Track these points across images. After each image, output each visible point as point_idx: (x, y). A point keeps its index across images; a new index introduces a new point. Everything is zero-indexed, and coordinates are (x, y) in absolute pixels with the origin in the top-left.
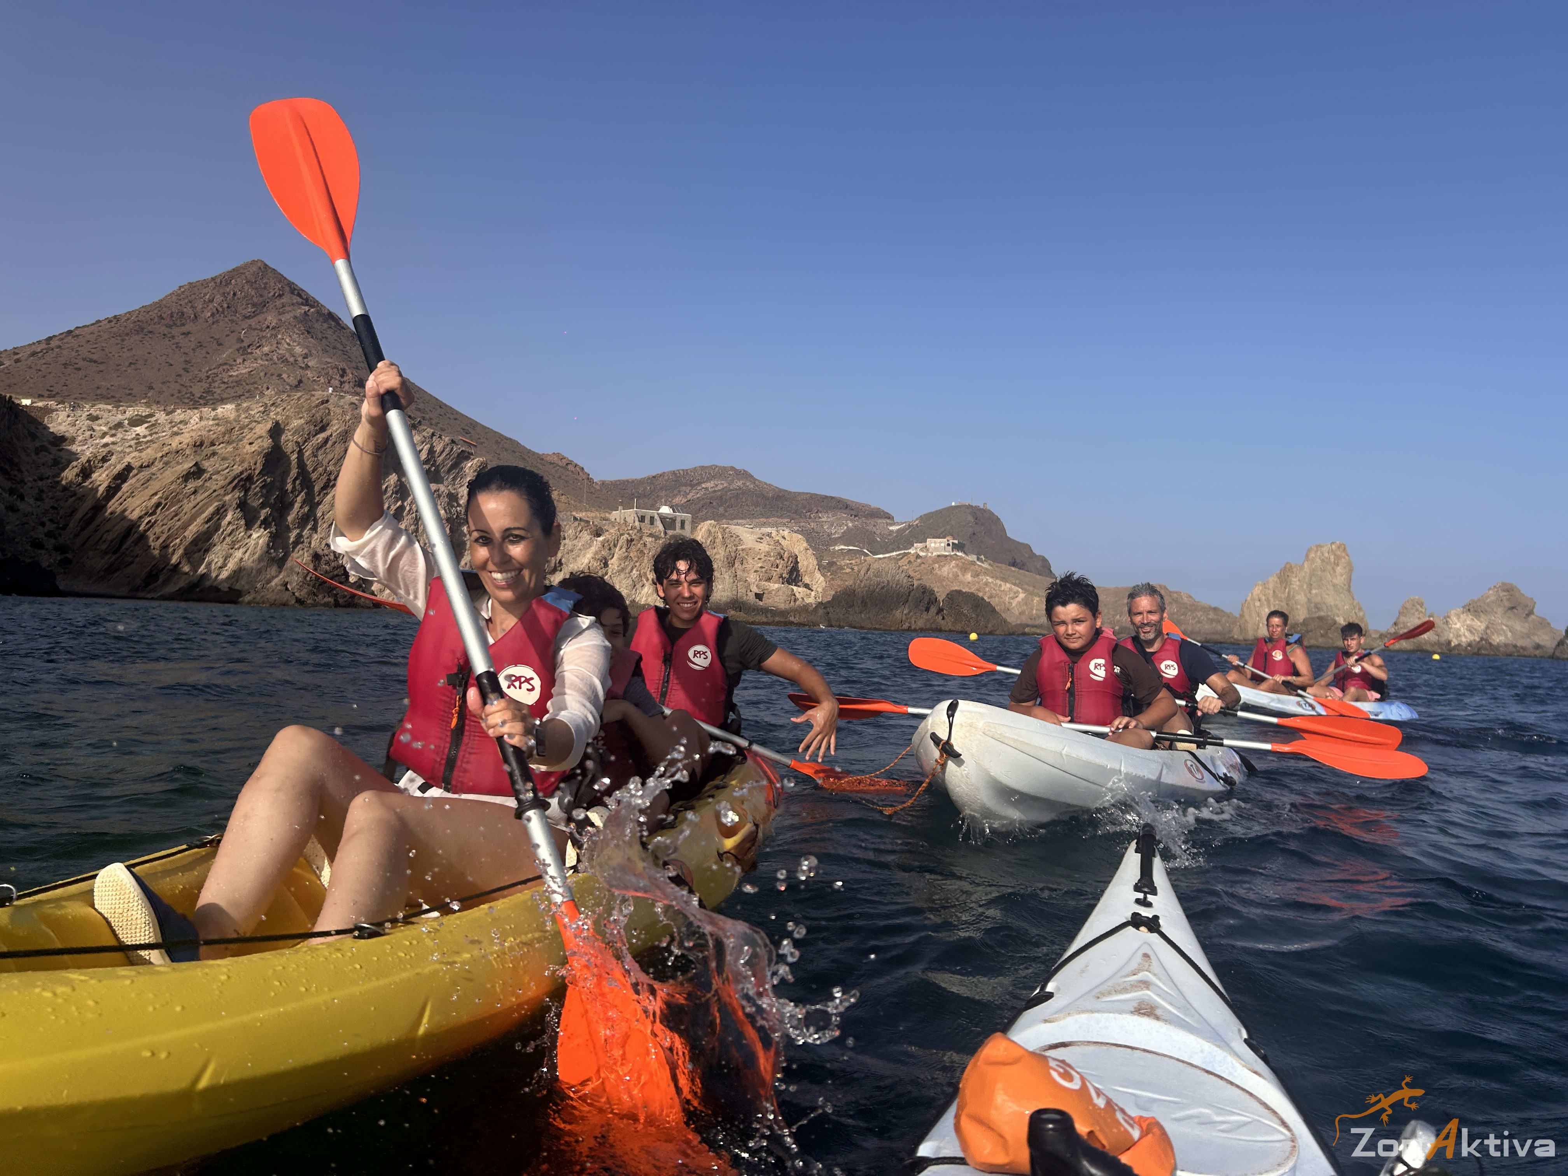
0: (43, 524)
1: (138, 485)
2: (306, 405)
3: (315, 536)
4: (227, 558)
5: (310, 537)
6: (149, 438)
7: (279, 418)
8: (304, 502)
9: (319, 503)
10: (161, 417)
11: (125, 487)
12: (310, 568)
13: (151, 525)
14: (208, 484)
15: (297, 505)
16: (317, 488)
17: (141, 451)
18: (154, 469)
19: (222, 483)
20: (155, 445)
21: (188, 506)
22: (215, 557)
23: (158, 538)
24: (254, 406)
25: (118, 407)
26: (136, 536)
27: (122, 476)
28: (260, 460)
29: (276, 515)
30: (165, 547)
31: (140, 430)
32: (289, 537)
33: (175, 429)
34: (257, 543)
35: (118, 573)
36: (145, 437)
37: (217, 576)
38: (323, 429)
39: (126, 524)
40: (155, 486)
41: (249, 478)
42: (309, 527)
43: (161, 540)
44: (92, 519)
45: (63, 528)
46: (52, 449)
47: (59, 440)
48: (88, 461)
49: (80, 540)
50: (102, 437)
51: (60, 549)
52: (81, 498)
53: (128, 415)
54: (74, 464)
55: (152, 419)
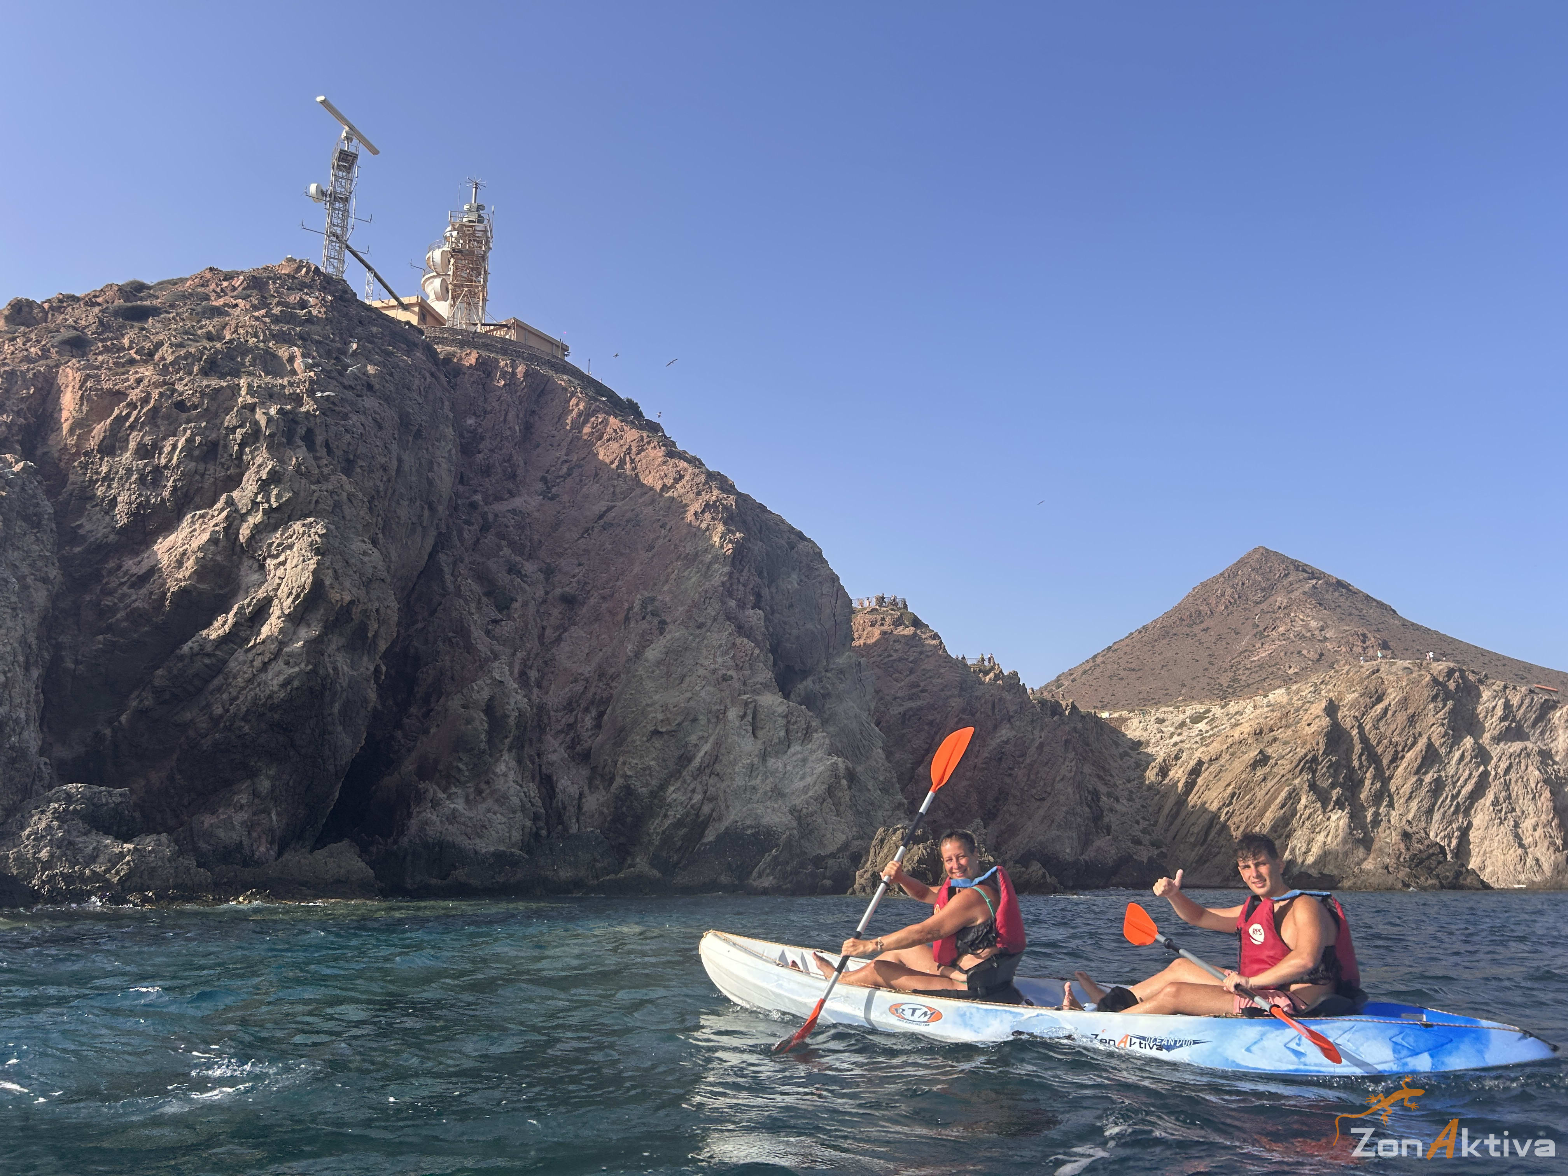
0: (1138, 823)
1: (1211, 778)
2: (1356, 677)
3: (1394, 813)
4: (1309, 842)
5: (1388, 814)
6: (1211, 732)
7: (1331, 695)
8: (1374, 778)
9: (1391, 778)
10: (1217, 711)
11: (1200, 781)
12: (1402, 847)
13: (1230, 815)
14: (1275, 770)
15: (1368, 782)
16: (1385, 762)
17: (1207, 746)
18: (1222, 761)
19: (1288, 767)
20: (1219, 739)
21: (1260, 794)
22: (1298, 842)
23: (1238, 827)
24: (1303, 687)
25: (1178, 707)
26: (1218, 826)
27: (1196, 772)
28: (1322, 740)
29: (1348, 794)
31: (1202, 726)
32: (1366, 817)
33: (1233, 720)
34: (1338, 826)
35: (1208, 864)
36: (1207, 732)
37: (1303, 862)
38: (1380, 699)
39: (1208, 817)
40: (1227, 777)
41: (1314, 759)
42: (1385, 803)
43: (1241, 829)
44: (1177, 814)
45: (1155, 825)
46: (1133, 754)
47: (1137, 745)
48: (1164, 761)
49: (1171, 834)
50: (1171, 737)
51: (1155, 844)
52: (1165, 796)
53: (1188, 713)
54: (1153, 764)
55: (1210, 714)
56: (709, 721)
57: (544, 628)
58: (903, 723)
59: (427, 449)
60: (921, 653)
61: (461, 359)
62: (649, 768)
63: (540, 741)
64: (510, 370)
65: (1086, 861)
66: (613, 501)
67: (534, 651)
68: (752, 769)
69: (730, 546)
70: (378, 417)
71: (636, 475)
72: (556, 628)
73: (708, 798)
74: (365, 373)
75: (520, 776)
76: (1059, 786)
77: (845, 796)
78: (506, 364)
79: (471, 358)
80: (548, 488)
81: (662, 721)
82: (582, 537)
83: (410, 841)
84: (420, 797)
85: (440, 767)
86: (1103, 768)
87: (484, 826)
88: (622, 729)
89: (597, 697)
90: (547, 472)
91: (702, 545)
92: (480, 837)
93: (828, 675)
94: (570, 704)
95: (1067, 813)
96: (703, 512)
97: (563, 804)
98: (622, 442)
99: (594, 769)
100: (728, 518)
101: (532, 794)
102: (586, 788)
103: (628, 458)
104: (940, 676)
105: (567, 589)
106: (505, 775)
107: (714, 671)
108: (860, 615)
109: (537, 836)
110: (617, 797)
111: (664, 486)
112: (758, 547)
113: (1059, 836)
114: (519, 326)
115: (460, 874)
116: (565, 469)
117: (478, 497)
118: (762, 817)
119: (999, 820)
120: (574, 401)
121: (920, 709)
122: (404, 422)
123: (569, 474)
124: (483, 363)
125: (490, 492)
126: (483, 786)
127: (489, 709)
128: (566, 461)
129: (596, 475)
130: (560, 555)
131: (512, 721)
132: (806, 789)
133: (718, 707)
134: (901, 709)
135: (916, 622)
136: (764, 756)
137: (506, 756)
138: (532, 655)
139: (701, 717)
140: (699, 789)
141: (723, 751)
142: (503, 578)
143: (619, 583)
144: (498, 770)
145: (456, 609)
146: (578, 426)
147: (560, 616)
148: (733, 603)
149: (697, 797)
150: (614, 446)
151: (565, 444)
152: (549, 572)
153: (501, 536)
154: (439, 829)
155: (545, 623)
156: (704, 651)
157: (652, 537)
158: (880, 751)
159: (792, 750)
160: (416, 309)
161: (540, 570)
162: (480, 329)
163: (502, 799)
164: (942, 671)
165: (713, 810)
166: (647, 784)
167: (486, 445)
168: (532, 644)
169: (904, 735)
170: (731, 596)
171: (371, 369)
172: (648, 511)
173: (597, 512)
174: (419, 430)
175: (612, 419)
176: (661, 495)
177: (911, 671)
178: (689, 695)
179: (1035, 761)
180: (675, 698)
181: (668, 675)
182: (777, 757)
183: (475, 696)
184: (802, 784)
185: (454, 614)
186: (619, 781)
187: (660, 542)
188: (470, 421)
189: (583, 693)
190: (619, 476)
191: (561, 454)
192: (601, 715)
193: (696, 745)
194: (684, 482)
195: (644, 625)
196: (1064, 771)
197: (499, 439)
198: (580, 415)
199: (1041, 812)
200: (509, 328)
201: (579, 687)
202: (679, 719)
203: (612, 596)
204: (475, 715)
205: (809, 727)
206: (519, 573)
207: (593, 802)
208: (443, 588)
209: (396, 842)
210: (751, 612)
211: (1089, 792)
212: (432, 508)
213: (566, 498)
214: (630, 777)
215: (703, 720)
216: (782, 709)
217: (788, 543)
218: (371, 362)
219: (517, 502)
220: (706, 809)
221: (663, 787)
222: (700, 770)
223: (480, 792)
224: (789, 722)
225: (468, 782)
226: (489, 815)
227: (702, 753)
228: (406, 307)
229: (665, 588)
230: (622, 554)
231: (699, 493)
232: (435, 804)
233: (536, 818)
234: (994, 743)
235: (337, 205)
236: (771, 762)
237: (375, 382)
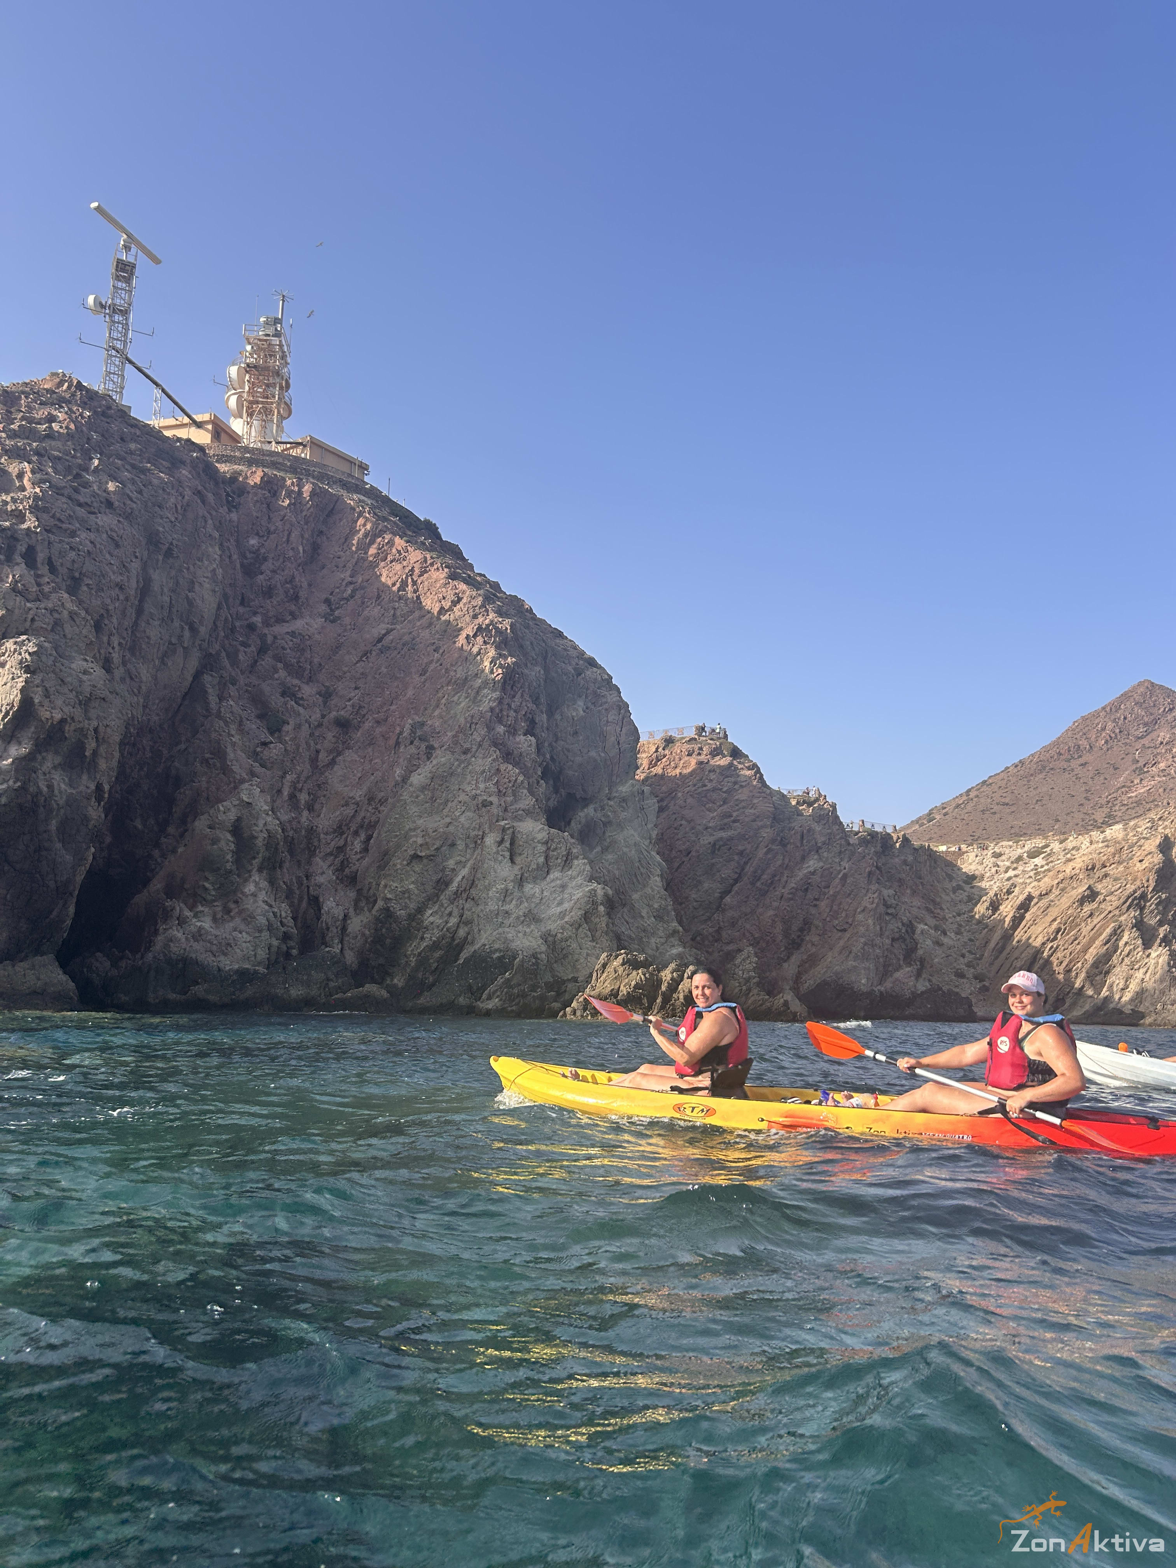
0: (963, 956)
1: (1039, 913)
4: (1127, 980)
6: (1046, 867)
7: (1167, 831)
10: (1056, 846)
11: (1028, 916)
13: (1055, 950)
14: (1103, 906)
17: (1039, 880)
18: (1052, 897)
19: (1116, 903)
20: (1051, 873)
21: (1085, 930)
22: (1116, 979)
23: (1061, 964)
24: (1141, 823)
25: (1017, 842)
26: (1041, 962)
27: (1025, 906)
28: (1152, 877)
30: (1068, 971)
31: (1039, 861)
33: (1069, 856)
34: (1158, 962)
36: (1042, 867)
37: (1120, 999)
39: (1031, 951)
41: (1144, 896)
43: (1064, 964)
44: (1003, 948)
45: (980, 959)
46: (967, 887)
47: (971, 879)
48: (996, 895)
49: (994, 968)
50: (1006, 872)
51: (979, 978)
52: (992, 930)
53: (1026, 848)
54: (984, 898)
55: (1048, 849)
56: (467, 846)
57: (318, 752)
58: (713, 852)
59: (188, 569)
60: (735, 783)
61: (246, 478)
62: (408, 891)
63: (309, 863)
64: (296, 489)
65: (881, 993)
66: (393, 624)
67: (305, 774)
68: (506, 894)
69: (500, 671)
70: (114, 535)
71: (418, 597)
72: (330, 752)
73: (464, 921)
74: (106, 491)
75: (273, 897)
76: (860, 917)
77: (602, 922)
78: (293, 483)
79: (256, 477)
80: (331, 610)
81: (421, 845)
82: (361, 660)
83: (155, 957)
84: (167, 915)
85: (186, 886)
86: (933, 901)
87: (229, 944)
88: (386, 853)
89: (367, 821)
90: (331, 594)
91: (473, 670)
92: (225, 954)
93: (611, 803)
94: (340, 827)
95: (865, 944)
96: (475, 636)
97: (327, 924)
98: (405, 563)
99: (359, 891)
100: (501, 642)
101: (284, 914)
102: (351, 910)
103: (410, 580)
104: (753, 806)
105: (342, 713)
106: (254, 895)
107: (475, 797)
108: (678, 744)
109: (288, 955)
110: (377, 919)
111: (442, 608)
112: (535, 673)
113: (855, 967)
114: (314, 444)
115: (199, 990)
116: (349, 592)
117: (257, 620)
118: (513, 941)
119: (803, 949)
120: (361, 521)
121: (731, 839)
122: (153, 540)
123: (352, 596)
124: (268, 482)
125: (271, 614)
126: (232, 905)
127: (237, 829)
128: (351, 583)
129: (379, 597)
130: (339, 678)
131: (259, 842)
132: (562, 915)
133: (476, 833)
134: (711, 839)
135: (736, 753)
136: (520, 882)
137: (256, 877)
138: (303, 778)
139: (459, 842)
140: (456, 912)
141: (479, 875)
142: (276, 701)
143: (393, 707)
144: (246, 890)
145: (215, 730)
146: (364, 547)
147: (334, 740)
148: (501, 729)
149: (453, 921)
150: (398, 567)
151: (350, 565)
152: (327, 695)
153: (278, 658)
154: (184, 946)
155: (319, 747)
156: (469, 777)
157: (425, 660)
158: (658, 879)
159: (551, 876)
160: (210, 427)
161: (319, 693)
162: (273, 447)
163: (249, 919)
164: (755, 801)
165: (468, 934)
166: (406, 907)
167: (267, 566)
168: (304, 767)
169: (713, 864)
170: (500, 721)
171: (111, 486)
172: (425, 634)
173: (376, 635)
174: (169, 549)
175: (397, 540)
176: (439, 619)
177: (725, 803)
178: (448, 820)
179: (838, 892)
180: (434, 823)
181: (433, 799)
182: (535, 882)
183: (221, 817)
184: (559, 909)
185: (214, 735)
186: (380, 904)
187: (432, 666)
188: (253, 542)
189: (354, 816)
190: (400, 598)
191: (346, 575)
192: (369, 838)
193: (453, 870)
194: (461, 604)
195: (412, 750)
196: (866, 903)
197: (281, 560)
198: (366, 535)
199: (842, 943)
200: (305, 446)
201: (349, 811)
202: (438, 844)
203: (386, 720)
204: (221, 835)
205: (569, 854)
206: (293, 696)
207: (356, 924)
208: (207, 710)
209: (142, 958)
210: (522, 738)
211: (903, 924)
212: (193, 629)
213: (347, 620)
214: (390, 899)
215: (461, 845)
216: (542, 836)
217: (575, 669)
218: (114, 478)
219: (298, 625)
220: (462, 933)
221: (420, 910)
222: (457, 894)
223: (228, 911)
224: (548, 849)
225: (214, 901)
226: (235, 934)
227: (460, 878)
228: (199, 425)
229: (436, 713)
230: (397, 678)
231: (475, 617)
232: (182, 922)
233: (286, 937)
234: (801, 874)
235: (116, 317)
236: (528, 888)
237: (113, 498)
